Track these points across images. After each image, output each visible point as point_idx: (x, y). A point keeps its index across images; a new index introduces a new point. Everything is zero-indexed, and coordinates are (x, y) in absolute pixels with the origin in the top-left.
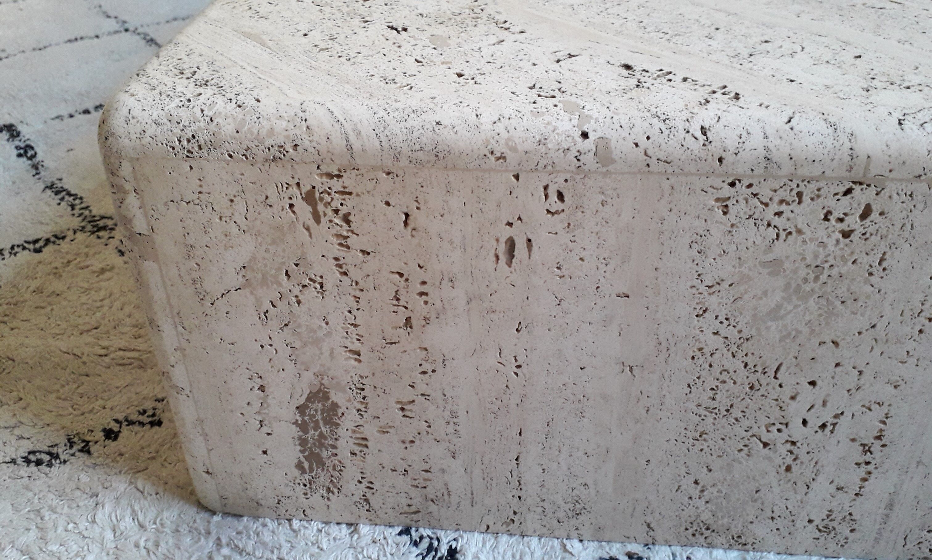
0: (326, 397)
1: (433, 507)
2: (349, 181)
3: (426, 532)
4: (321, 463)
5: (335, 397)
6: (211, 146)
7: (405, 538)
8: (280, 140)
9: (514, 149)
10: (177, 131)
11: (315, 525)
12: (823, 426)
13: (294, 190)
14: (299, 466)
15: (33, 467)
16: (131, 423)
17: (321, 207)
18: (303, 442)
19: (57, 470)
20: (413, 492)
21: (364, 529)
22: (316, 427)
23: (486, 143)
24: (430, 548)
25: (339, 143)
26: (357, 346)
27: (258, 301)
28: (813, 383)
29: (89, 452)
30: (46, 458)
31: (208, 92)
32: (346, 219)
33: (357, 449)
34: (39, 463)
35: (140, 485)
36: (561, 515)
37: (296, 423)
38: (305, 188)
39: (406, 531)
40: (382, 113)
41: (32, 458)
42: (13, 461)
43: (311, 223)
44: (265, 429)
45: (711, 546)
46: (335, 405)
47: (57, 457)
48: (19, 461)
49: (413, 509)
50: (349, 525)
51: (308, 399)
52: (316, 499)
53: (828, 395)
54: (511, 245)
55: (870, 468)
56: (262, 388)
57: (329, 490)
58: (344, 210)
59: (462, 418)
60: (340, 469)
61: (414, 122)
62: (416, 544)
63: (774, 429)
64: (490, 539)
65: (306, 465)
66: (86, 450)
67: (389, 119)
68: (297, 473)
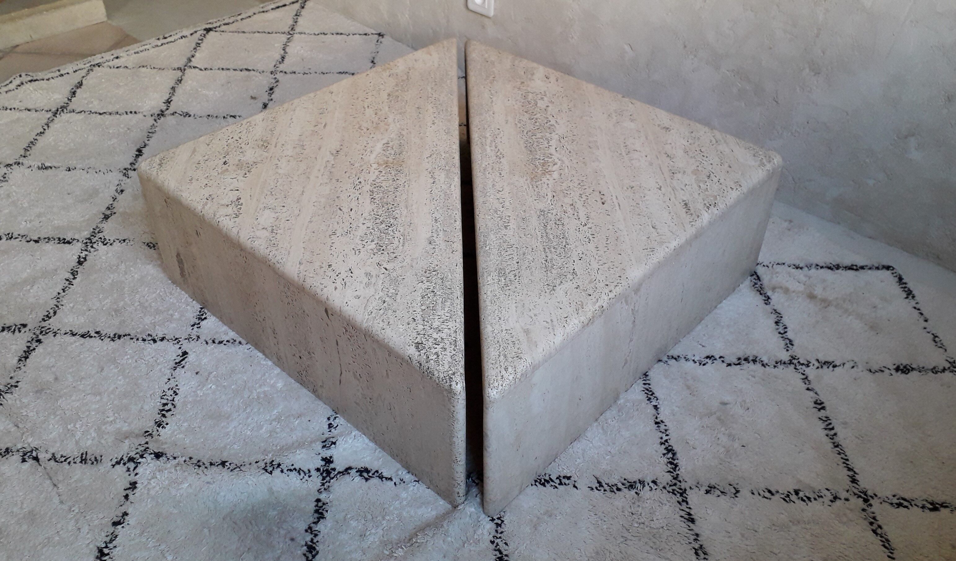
0: (180, 256)
3: (205, 311)
4: (184, 276)
5: (182, 257)
7: (200, 309)
11: (186, 295)
17: (167, 204)
18: (179, 267)
21: (194, 302)
22: (181, 264)
24: (202, 315)
26: (181, 244)
33: (189, 275)
37: (176, 258)
38: (164, 198)
39: (202, 308)
44: (173, 259)
50: (193, 300)
51: (177, 255)
54: (197, 231)
56: (169, 246)
57: (188, 286)
60: (187, 279)
62: (200, 312)
64: (217, 321)
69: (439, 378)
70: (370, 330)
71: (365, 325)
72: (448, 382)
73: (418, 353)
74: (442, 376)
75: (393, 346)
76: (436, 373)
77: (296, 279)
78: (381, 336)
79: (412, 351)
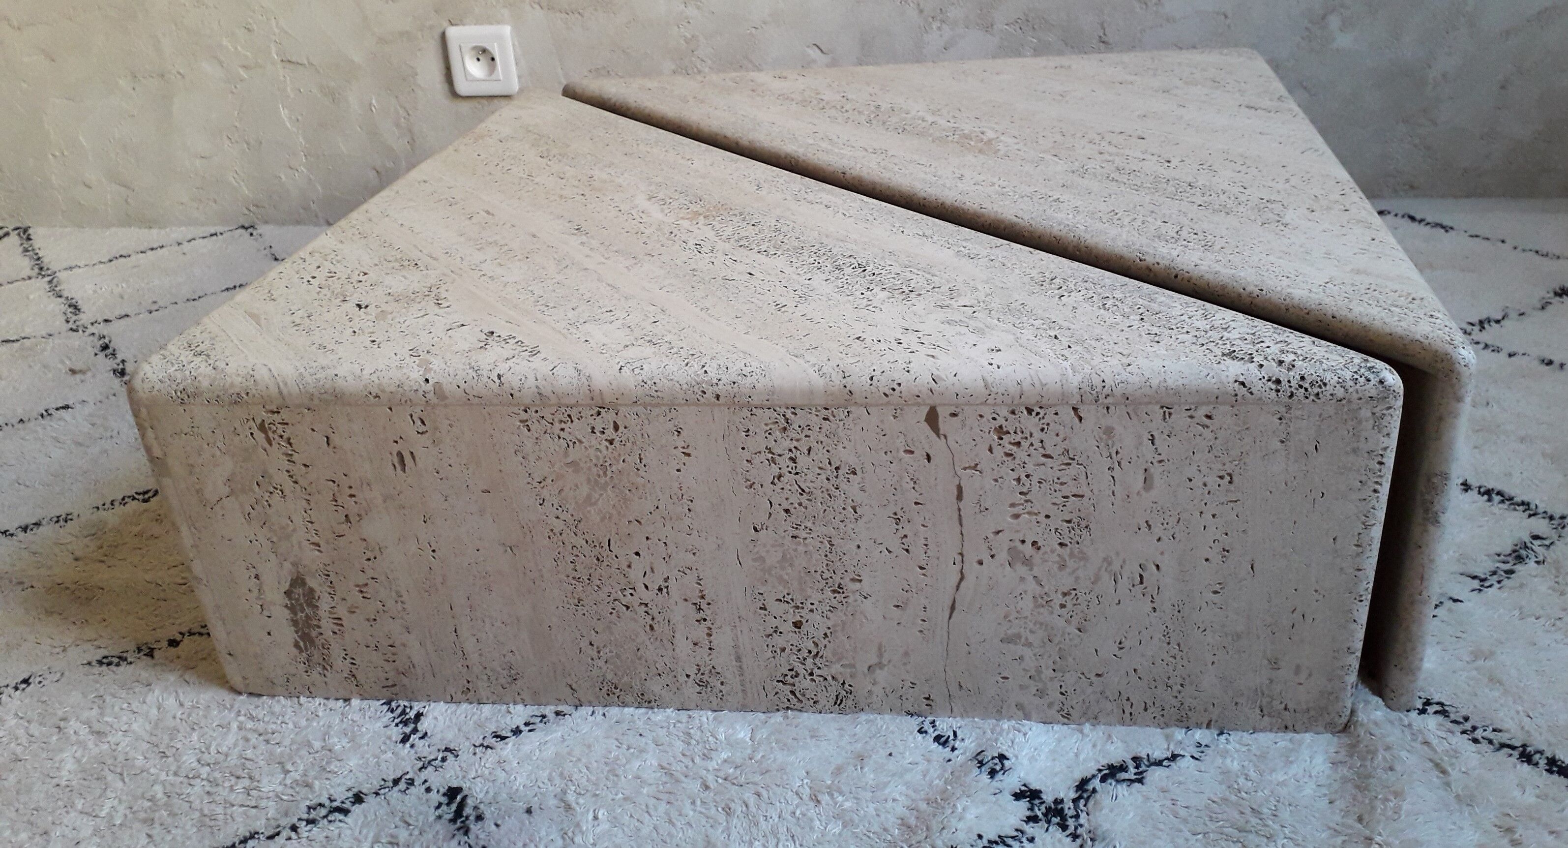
0: (303, 583)
1: (405, 681)
2: (285, 415)
3: (402, 703)
4: (312, 642)
5: (312, 583)
6: (195, 395)
7: (386, 708)
8: (237, 390)
9: (383, 391)
10: (174, 386)
11: (317, 701)
12: (660, 590)
13: (251, 423)
14: (297, 645)
15: (104, 667)
16: (191, 634)
17: (271, 435)
18: (295, 623)
19: (123, 668)
20: (388, 667)
21: (355, 702)
22: (303, 611)
23: (365, 386)
24: (404, 713)
25: (274, 391)
26: (316, 539)
27: (242, 505)
28: (637, 554)
29: (152, 656)
30: (116, 660)
31: (198, 360)
32: (289, 441)
33: (336, 628)
34: (109, 664)
35: (187, 677)
36: (503, 681)
37: (286, 606)
38: (259, 421)
39: (388, 703)
40: (302, 370)
41: (105, 661)
42: (89, 664)
43: (267, 446)
44: (266, 613)
45: (624, 705)
46: (312, 590)
47: (126, 659)
48: (94, 663)
49: (390, 683)
50: (345, 700)
51: (291, 585)
52: (315, 675)
53: (652, 563)
54: (400, 455)
55: (708, 624)
56: (257, 577)
57: (324, 668)
58: (286, 435)
59: (405, 598)
60: (326, 646)
61: (321, 375)
62: (392, 711)
63: (627, 593)
64: (453, 706)
65: (302, 644)
66: (150, 654)
67: (305, 374)
68: (295, 651)
69: (1341, 383)
70: (1097, 381)
71: (1075, 381)
72: (1371, 376)
73: (1252, 366)
74: (1347, 375)
75: (1181, 382)
76: (1328, 377)
77: (819, 382)
78: (1135, 379)
79: (1234, 369)
